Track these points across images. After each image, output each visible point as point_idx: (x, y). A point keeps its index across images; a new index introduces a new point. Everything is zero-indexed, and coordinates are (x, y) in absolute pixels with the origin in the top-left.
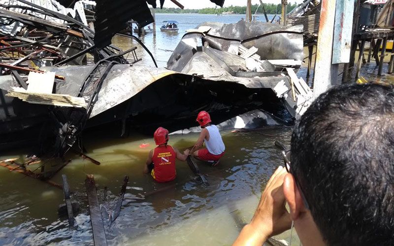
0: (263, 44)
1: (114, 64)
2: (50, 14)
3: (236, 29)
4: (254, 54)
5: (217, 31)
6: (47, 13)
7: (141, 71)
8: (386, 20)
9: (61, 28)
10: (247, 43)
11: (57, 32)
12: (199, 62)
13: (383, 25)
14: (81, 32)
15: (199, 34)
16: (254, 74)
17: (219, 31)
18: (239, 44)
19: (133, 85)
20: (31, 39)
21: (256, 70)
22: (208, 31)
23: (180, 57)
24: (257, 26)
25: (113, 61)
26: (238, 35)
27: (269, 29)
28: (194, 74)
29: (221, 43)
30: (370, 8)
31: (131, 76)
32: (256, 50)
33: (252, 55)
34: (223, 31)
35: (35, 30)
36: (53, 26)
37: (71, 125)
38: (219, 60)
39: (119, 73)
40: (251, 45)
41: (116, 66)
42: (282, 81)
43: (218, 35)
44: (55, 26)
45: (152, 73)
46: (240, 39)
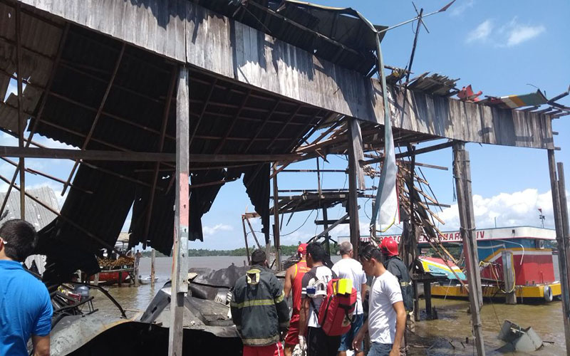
1: (64, 315)
3: (226, 275)
5: (204, 278)
7: (93, 321)
18: (227, 291)
19: (81, 336)
22: (194, 278)
23: (155, 308)
26: (227, 281)
28: (151, 322)
29: (207, 292)
31: (81, 327)
34: (211, 278)
39: (67, 324)
43: (205, 282)
46: (229, 286)
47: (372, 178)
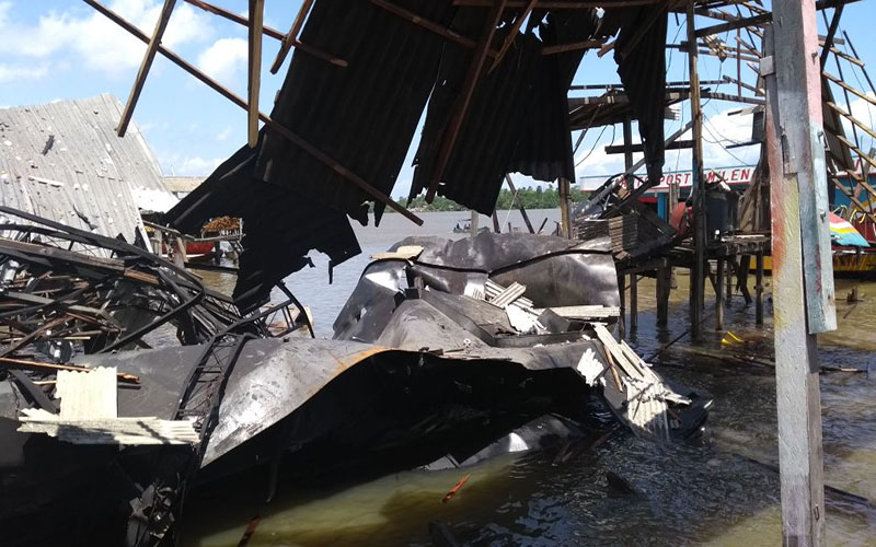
0: (535, 276)
1: (247, 339)
2: (81, 239)
3: (475, 248)
4: (519, 297)
5: (437, 255)
6: (73, 237)
7: (311, 350)
8: (754, 219)
9: (111, 267)
10: (502, 277)
11: (99, 276)
12: (418, 322)
13: (750, 227)
14: (156, 273)
15: (399, 263)
16: (532, 339)
17: (440, 254)
18: (484, 278)
19: (296, 382)
20: (39, 295)
21: (535, 331)
22: (418, 256)
24: (517, 241)
25: (245, 334)
26: (480, 261)
27: (544, 246)
28: (423, 349)
29: (447, 280)
30: (724, 198)
31: (289, 362)
32: (522, 289)
33: (515, 300)
34: (449, 254)
35: (48, 275)
36: (94, 264)
37: (163, 487)
38: (457, 314)
39: (260, 358)
40: (510, 279)
41: (250, 343)
42: (589, 350)
43: (439, 261)
44: (99, 264)
45: (336, 354)
46: (485, 268)
47: (722, 59)
